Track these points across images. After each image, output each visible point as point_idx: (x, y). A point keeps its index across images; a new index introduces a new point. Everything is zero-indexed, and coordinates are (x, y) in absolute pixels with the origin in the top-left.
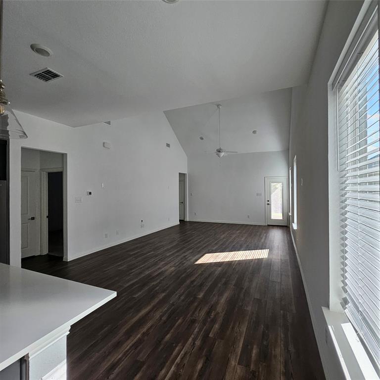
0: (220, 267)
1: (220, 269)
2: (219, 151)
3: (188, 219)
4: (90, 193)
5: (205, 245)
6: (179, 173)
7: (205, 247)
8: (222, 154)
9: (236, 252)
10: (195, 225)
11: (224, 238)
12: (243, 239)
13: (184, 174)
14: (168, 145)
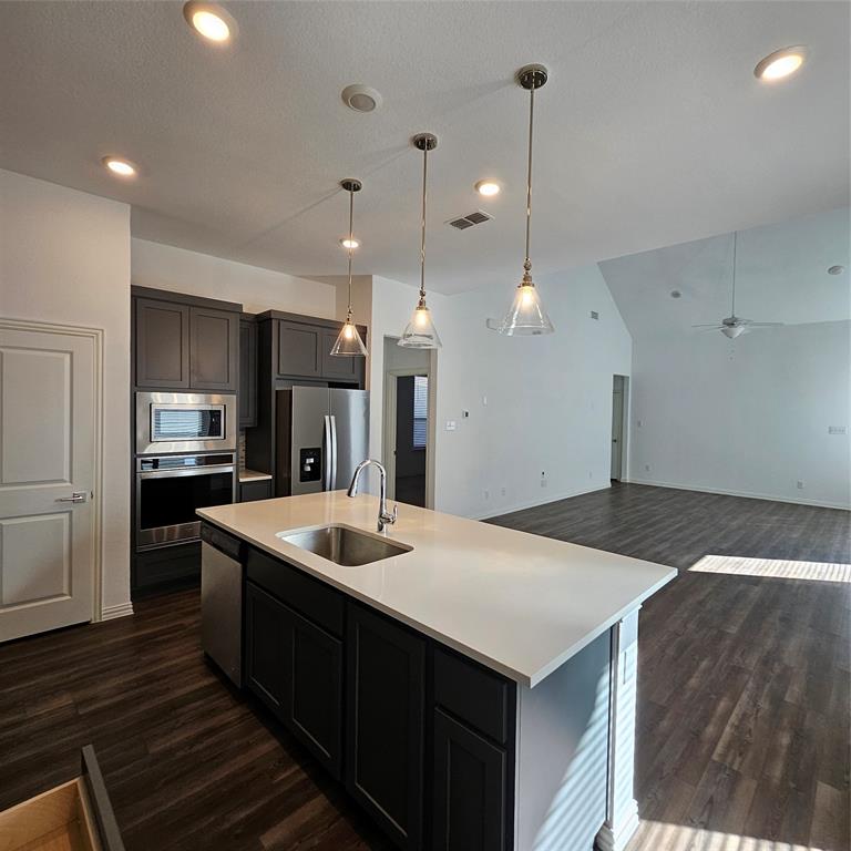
0: (756, 585)
1: (757, 589)
2: (731, 323)
3: (627, 478)
4: (467, 414)
5: (695, 538)
6: (615, 376)
7: (699, 541)
8: (739, 331)
9: (786, 562)
10: (651, 492)
11: (740, 528)
12: (795, 536)
13: (623, 377)
14: (595, 315)
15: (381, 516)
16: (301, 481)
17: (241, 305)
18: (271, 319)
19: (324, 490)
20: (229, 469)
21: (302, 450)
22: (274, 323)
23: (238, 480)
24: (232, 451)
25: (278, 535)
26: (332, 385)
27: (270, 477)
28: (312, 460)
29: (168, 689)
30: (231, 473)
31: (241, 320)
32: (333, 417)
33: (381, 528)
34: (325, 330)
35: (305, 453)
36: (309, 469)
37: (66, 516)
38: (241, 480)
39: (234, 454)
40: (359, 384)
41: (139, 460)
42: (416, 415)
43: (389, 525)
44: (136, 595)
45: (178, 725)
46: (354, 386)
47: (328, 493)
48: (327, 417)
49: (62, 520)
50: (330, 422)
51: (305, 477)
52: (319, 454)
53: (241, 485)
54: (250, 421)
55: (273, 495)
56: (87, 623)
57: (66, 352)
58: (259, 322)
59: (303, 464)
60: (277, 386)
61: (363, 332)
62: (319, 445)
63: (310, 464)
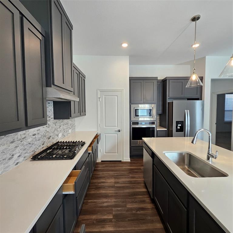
15: (209, 154)
16: (176, 132)
17: (157, 77)
18: (166, 80)
19: (185, 137)
20: (154, 126)
21: (176, 122)
22: (168, 81)
23: (156, 129)
24: (155, 121)
25: (164, 152)
26: (188, 99)
27: (166, 129)
28: (180, 125)
29: (134, 188)
30: (154, 127)
31: (157, 82)
32: (188, 111)
33: (208, 159)
34: (186, 80)
35: (177, 123)
36: (179, 128)
37: (116, 135)
38: (157, 130)
39: (155, 122)
40: (200, 98)
41: (132, 122)
42: (226, 109)
43: (213, 159)
44: (131, 157)
45: (135, 201)
46: (198, 99)
47: (186, 138)
48: (186, 111)
49: (115, 135)
50: (187, 112)
51: (177, 130)
52: (183, 123)
53: (157, 131)
54: (160, 112)
55: (167, 136)
56: (121, 161)
57: (116, 96)
58: (163, 82)
59: (177, 127)
60: (168, 101)
61: (202, 79)
62: (183, 120)
63: (180, 126)
